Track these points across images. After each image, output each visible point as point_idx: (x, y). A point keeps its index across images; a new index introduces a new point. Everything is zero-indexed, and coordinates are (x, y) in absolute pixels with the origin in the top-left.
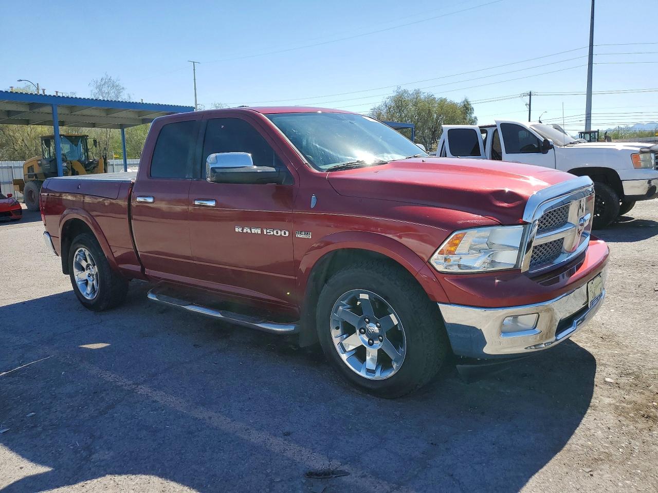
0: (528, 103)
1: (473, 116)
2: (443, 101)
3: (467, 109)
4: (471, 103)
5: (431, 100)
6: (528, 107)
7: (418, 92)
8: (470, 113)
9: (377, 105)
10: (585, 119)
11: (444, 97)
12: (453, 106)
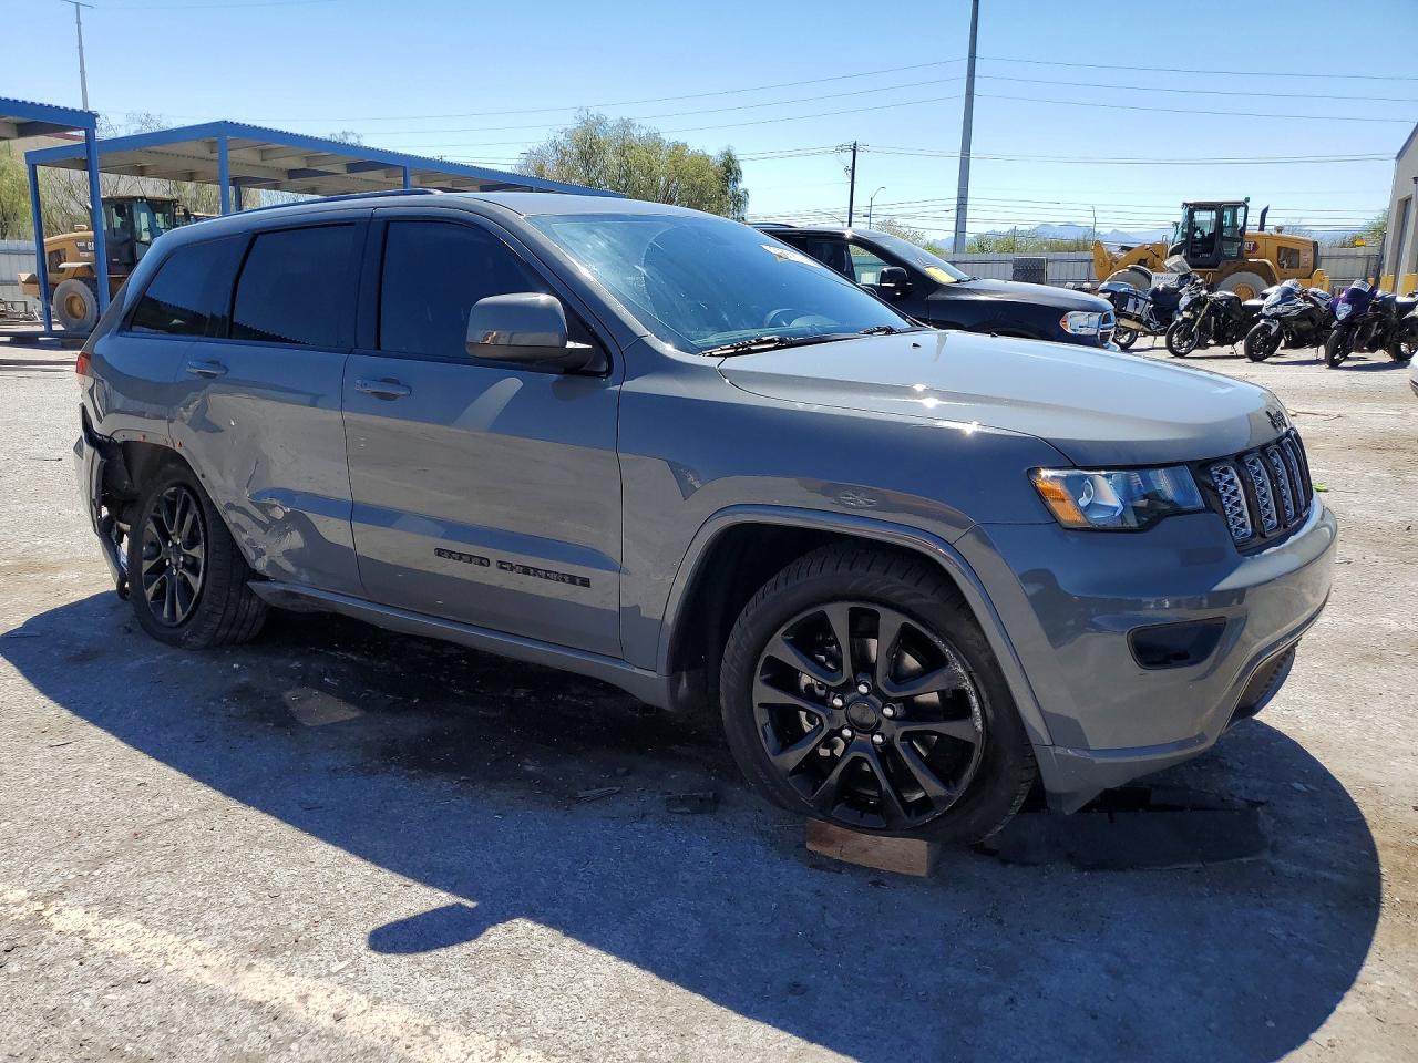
0: (850, 167)
1: (741, 186)
2: (679, 150)
3: (729, 170)
4: (739, 158)
5: (654, 144)
6: (850, 174)
7: (626, 125)
8: (736, 180)
9: (535, 146)
10: (955, 207)
11: (681, 141)
12: (702, 162)
